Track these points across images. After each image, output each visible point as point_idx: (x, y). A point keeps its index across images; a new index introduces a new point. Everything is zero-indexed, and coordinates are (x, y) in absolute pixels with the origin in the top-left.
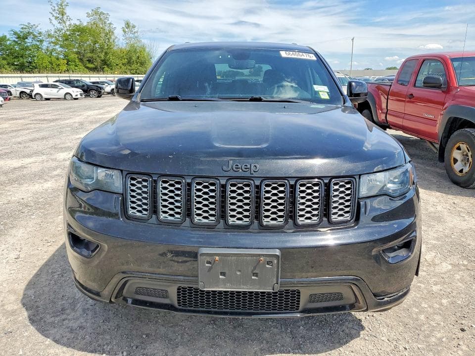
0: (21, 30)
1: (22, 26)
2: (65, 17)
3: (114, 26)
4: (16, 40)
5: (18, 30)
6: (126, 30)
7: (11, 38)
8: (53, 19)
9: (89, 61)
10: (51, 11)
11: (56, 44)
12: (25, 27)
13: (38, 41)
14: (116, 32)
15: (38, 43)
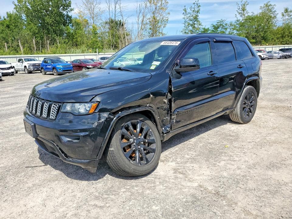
0: (217, 24)
1: (218, 21)
2: (245, 12)
3: (277, 13)
4: (213, 29)
5: (215, 24)
6: (284, 14)
7: (211, 28)
8: (237, 14)
9: (253, 38)
10: (237, 10)
11: (234, 29)
12: (219, 21)
13: (224, 29)
14: (278, 16)
15: (224, 30)
